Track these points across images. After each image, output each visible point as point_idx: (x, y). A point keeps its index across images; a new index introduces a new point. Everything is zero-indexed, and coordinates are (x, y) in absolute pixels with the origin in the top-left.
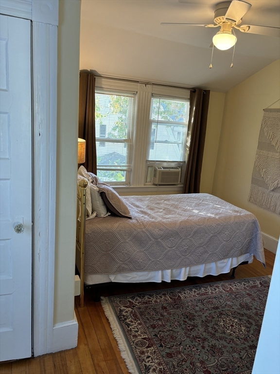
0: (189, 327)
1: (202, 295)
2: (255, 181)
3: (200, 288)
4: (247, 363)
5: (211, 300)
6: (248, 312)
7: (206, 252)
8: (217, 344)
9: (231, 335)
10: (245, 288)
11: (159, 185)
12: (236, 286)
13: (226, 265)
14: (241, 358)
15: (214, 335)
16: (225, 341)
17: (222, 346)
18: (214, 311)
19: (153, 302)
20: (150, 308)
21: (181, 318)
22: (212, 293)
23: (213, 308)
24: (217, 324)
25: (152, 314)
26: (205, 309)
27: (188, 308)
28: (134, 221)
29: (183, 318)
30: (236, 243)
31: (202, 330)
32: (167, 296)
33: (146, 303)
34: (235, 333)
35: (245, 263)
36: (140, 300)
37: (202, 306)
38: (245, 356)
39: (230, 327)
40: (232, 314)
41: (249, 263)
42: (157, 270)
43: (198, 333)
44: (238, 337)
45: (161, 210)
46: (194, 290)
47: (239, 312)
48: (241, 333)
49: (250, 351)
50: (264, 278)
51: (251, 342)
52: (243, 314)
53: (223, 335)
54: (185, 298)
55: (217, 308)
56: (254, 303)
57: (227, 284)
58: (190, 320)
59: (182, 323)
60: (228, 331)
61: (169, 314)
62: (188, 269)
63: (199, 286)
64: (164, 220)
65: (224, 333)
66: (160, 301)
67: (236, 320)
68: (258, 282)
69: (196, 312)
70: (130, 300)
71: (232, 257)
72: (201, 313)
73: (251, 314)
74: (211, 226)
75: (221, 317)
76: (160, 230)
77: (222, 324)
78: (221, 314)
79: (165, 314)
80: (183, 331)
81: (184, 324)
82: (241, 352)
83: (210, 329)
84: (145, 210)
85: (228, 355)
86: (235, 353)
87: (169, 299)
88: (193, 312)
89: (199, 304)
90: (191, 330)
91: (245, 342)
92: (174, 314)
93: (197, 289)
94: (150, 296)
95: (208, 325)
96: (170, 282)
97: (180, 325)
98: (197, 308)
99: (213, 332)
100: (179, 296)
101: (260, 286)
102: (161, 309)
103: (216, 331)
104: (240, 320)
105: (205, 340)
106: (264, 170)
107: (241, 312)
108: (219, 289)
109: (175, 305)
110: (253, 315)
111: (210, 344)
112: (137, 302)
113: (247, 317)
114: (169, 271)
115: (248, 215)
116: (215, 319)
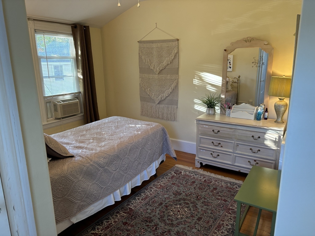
0: (153, 228)
1: (145, 199)
2: (143, 99)
3: (141, 195)
4: (204, 231)
5: (153, 200)
6: (181, 197)
7: (140, 163)
8: (179, 230)
9: (182, 218)
10: (168, 180)
11: (63, 118)
12: (163, 181)
13: (152, 168)
14: (198, 230)
15: (172, 224)
16: (182, 224)
17: (183, 229)
18: (161, 207)
19: (113, 223)
20: (114, 230)
21: (143, 224)
22: (151, 194)
23: (159, 205)
24: (169, 216)
25: (119, 234)
26: (154, 208)
27: (143, 214)
28: (77, 158)
29: (144, 224)
30: (156, 149)
31: (163, 225)
32: (121, 212)
33: (108, 227)
34: (183, 215)
35: (162, 162)
36: (101, 227)
37: (151, 208)
38: (199, 228)
39: (178, 213)
40: (173, 203)
41: (164, 161)
42: (109, 194)
43: (162, 229)
44: (187, 217)
45: (91, 141)
46: (137, 198)
47: (176, 199)
48: (187, 213)
49: (199, 223)
50: (174, 168)
51: (196, 216)
52: (179, 200)
53: (178, 221)
54: (135, 207)
55: (161, 204)
56: (180, 189)
57: (156, 183)
58: (150, 222)
59: (146, 227)
60: (179, 216)
61: (132, 226)
62: (130, 182)
63: (138, 193)
64: (103, 149)
65: (177, 219)
66: (118, 219)
67: (178, 206)
68: (173, 173)
69: (150, 214)
70: (93, 232)
71: (155, 161)
72: (154, 213)
73: (184, 197)
74: (139, 141)
75: (168, 209)
76: (104, 158)
77: (172, 213)
78: (167, 207)
79: (129, 228)
80: (152, 234)
81: (148, 228)
82: (195, 226)
83: (167, 221)
84: (78, 145)
85: (190, 234)
86: (193, 229)
87: (124, 214)
88: (147, 215)
89: (147, 207)
90: (156, 229)
91: (193, 218)
92: (136, 224)
93: (138, 196)
94: (107, 219)
95: (164, 219)
96: (120, 200)
97: (146, 230)
98: (149, 211)
99: (171, 222)
100: (130, 208)
101: (175, 175)
102: (123, 225)
103: (172, 221)
104: (180, 204)
105: (169, 231)
106: (148, 89)
107: (178, 199)
108: (153, 189)
109: (132, 217)
110: (185, 197)
111: (175, 232)
112: (100, 230)
113: (183, 200)
114: (118, 191)
115: (158, 125)
116: (165, 213)
